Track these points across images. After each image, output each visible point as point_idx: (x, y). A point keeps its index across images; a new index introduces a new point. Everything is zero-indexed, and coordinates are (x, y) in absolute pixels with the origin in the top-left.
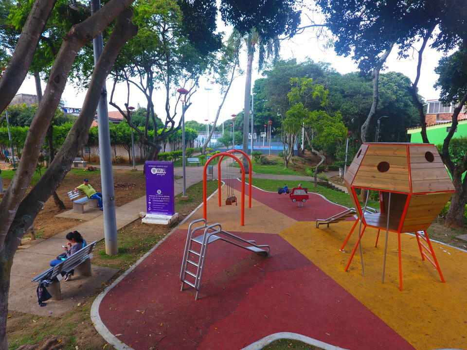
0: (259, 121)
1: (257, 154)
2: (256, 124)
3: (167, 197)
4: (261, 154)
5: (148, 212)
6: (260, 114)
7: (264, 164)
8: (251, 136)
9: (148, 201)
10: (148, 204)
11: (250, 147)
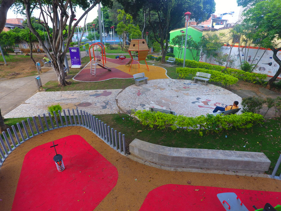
0: (107, 25)
1: (107, 45)
2: (106, 26)
3: (78, 59)
4: (109, 44)
5: (72, 65)
6: (107, 20)
7: (112, 49)
8: (104, 34)
9: (72, 61)
10: (72, 62)
11: (104, 41)
